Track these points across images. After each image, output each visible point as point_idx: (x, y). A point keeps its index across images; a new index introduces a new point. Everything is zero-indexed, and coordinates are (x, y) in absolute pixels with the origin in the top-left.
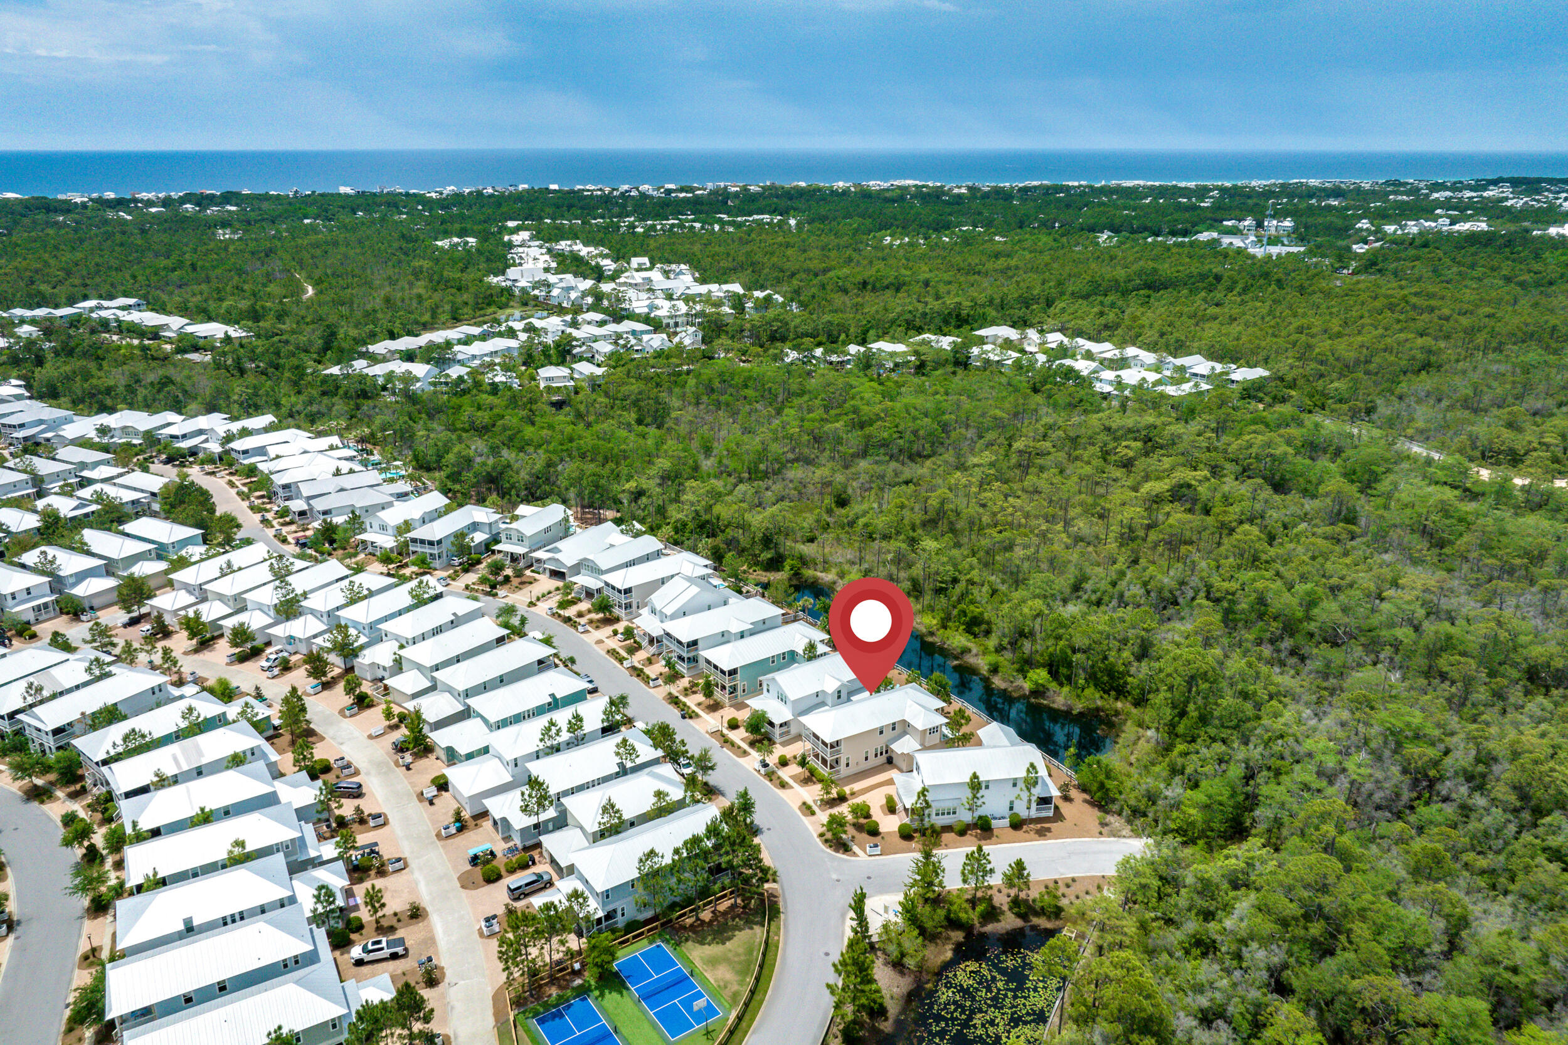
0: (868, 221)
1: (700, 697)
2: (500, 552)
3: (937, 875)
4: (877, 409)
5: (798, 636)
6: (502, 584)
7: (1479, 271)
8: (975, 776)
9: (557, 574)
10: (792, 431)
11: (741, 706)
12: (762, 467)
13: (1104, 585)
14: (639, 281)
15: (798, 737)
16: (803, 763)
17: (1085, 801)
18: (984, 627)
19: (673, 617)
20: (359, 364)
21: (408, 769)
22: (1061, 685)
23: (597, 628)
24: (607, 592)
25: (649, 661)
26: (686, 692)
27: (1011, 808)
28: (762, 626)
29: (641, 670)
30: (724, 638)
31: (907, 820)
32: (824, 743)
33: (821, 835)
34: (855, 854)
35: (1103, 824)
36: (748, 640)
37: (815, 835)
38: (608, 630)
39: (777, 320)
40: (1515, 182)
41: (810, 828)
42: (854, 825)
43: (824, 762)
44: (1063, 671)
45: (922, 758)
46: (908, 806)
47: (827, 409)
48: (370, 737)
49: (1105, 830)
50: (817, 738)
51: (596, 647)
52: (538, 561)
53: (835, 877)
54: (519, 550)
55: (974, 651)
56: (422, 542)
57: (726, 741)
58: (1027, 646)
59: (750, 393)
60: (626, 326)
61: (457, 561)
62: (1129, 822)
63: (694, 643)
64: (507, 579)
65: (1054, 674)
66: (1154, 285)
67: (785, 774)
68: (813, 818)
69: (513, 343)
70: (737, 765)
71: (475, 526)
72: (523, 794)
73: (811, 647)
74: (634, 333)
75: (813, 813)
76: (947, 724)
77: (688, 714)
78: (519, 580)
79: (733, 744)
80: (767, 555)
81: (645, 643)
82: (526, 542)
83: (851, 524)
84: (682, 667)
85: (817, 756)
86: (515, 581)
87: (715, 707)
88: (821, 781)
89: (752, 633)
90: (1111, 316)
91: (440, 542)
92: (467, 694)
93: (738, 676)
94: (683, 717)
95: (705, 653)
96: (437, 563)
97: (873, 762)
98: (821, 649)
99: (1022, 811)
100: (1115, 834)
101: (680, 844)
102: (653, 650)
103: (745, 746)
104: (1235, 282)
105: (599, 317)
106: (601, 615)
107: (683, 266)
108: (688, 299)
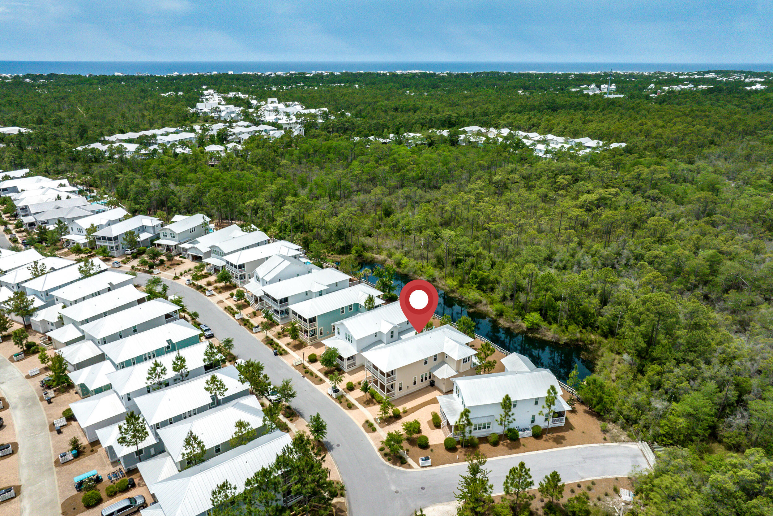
0: (397, 85)
1: (289, 339)
2: (159, 245)
3: (486, 491)
4: (408, 160)
5: (361, 293)
6: (157, 265)
7: (721, 103)
8: (507, 398)
9: (196, 258)
10: (356, 172)
11: (319, 345)
12: (338, 193)
13: (567, 257)
14: (271, 108)
15: (362, 367)
16: (365, 389)
17: (586, 412)
18: (490, 285)
19: (272, 282)
20: (97, 145)
21: (49, 402)
22: (550, 323)
23: (220, 292)
24: (228, 268)
25: (255, 314)
26: (280, 335)
27: (533, 421)
28: (336, 287)
29: (248, 321)
30: (308, 295)
31: (450, 435)
32: (382, 373)
33: (381, 450)
34: (410, 466)
35: (605, 431)
36: (325, 297)
37: (376, 450)
38: (227, 294)
39: (348, 122)
40: (717, 72)
41: (372, 443)
42: (408, 439)
43: (382, 387)
44: (551, 313)
45: (461, 383)
46: (452, 423)
47: (377, 162)
48: (28, 377)
49: (607, 436)
50: (377, 369)
51: (217, 305)
52: (185, 250)
53: (393, 488)
54: (172, 243)
55: (484, 302)
56: (104, 238)
57: (307, 372)
58: (522, 297)
59: (331, 156)
60: (262, 127)
61: (129, 252)
62: (623, 428)
63: (286, 300)
64: (162, 262)
65: (544, 316)
66: (554, 108)
67: (352, 397)
68: (374, 434)
69: (192, 135)
70: (314, 390)
71: (143, 229)
72: (120, 428)
73: (370, 300)
74: (265, 131)
75: (374, 430)
76: (475, 355)
77: (279, 352)
78: (170, 263)
79: (312, 374)
80: (340, 244)
81: (252, 302)
82: (177, 238)
83: (395, 225)
84: (277, 318)
85: (376, 382)
86: (167, 264)
87: (299, 346)
88: (379, 402)
89: (328, 292)
90: (535, 120)
91: (116, 238)
92: (105, 341)
93: (317, 323)
94: (276, 354)
95: (292, 307)
96: (115, 253)
97: (420, 385)
98: (378, 301)
99: (542, 423)
100: (615, 439)
101: (251, 475)
102: (257, 306)
103: (321, 375)
104: (598, 106)
105: (246, 123)
106: (222, 284)
107: (296, 103)
108: (298, 115)
